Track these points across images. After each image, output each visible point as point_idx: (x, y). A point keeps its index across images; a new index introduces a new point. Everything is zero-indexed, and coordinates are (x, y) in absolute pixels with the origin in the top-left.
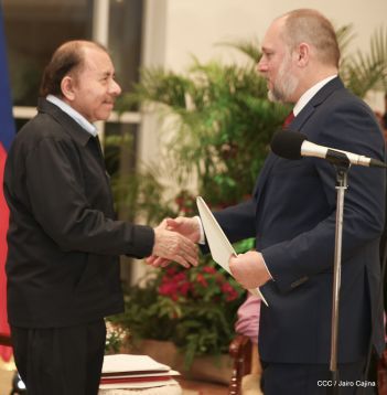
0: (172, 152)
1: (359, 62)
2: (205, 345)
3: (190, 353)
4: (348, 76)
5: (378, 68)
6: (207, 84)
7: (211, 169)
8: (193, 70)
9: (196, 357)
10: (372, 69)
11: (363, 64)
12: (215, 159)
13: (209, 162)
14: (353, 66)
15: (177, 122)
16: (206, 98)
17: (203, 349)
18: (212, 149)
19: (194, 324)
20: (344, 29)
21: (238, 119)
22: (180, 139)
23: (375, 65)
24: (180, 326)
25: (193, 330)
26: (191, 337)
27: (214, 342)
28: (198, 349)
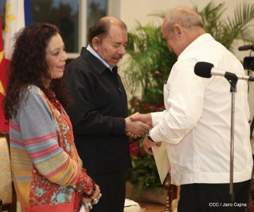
0: (127, 76)
1: (228, 23)
2: (148, 182)
3: (140, 187)
4: (223, 31)
5: (239, 27)
6: (145, 37)
7: (149, 85)
8: (138, 29)
9: (143, 189)
10: (236, 27)
11: (231, 25)
12: (151, 79)
13: (147, 81)
14: (225, 26)
15: (129, 59)
16: (145, 45)
17: (148, 185)
18: (149, 73)
19: (142, 171)
20: (221, 5)
21: (164, 56)
22: (131, 68)
23: (237, 25)
24: (134, 172)
25: (141, 175)
26: (140, 178)
27: (153, 181)
28: (145, 185)
